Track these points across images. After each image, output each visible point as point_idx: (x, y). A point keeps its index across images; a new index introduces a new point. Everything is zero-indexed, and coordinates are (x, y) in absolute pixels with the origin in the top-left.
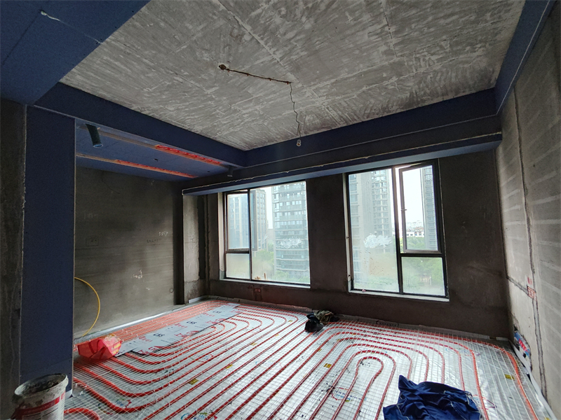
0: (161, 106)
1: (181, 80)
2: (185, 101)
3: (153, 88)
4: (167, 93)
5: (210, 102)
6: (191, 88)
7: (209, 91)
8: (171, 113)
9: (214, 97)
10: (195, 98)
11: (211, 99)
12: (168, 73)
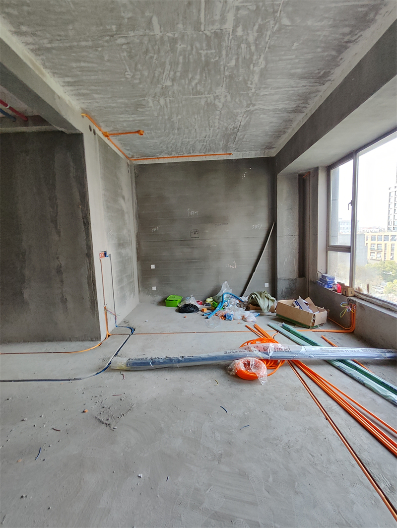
0: (160, 86)
1: (123, 41)
2: (163, 65)
3: (128, 70)
4: (139, 66)
5: (180, 46)
6: (141, 43)
7: (157, 31)
8: (176, 88)
9: (170, 35)
10: (162, 53)
11: (174, 41)
12: (107, 41)
